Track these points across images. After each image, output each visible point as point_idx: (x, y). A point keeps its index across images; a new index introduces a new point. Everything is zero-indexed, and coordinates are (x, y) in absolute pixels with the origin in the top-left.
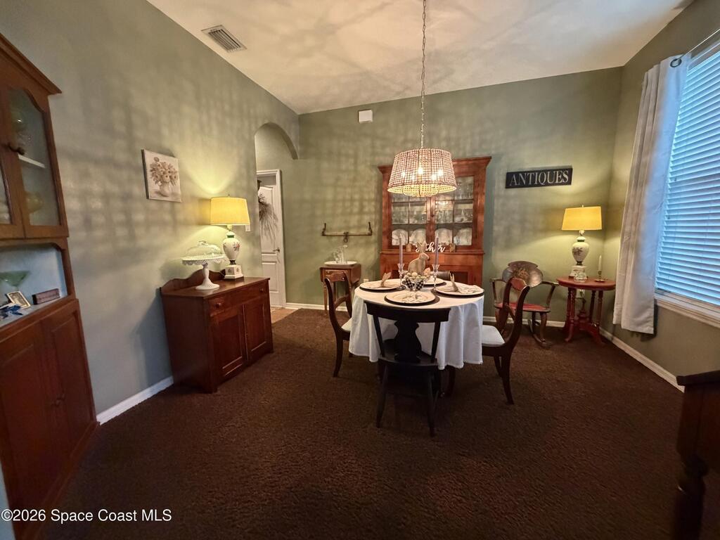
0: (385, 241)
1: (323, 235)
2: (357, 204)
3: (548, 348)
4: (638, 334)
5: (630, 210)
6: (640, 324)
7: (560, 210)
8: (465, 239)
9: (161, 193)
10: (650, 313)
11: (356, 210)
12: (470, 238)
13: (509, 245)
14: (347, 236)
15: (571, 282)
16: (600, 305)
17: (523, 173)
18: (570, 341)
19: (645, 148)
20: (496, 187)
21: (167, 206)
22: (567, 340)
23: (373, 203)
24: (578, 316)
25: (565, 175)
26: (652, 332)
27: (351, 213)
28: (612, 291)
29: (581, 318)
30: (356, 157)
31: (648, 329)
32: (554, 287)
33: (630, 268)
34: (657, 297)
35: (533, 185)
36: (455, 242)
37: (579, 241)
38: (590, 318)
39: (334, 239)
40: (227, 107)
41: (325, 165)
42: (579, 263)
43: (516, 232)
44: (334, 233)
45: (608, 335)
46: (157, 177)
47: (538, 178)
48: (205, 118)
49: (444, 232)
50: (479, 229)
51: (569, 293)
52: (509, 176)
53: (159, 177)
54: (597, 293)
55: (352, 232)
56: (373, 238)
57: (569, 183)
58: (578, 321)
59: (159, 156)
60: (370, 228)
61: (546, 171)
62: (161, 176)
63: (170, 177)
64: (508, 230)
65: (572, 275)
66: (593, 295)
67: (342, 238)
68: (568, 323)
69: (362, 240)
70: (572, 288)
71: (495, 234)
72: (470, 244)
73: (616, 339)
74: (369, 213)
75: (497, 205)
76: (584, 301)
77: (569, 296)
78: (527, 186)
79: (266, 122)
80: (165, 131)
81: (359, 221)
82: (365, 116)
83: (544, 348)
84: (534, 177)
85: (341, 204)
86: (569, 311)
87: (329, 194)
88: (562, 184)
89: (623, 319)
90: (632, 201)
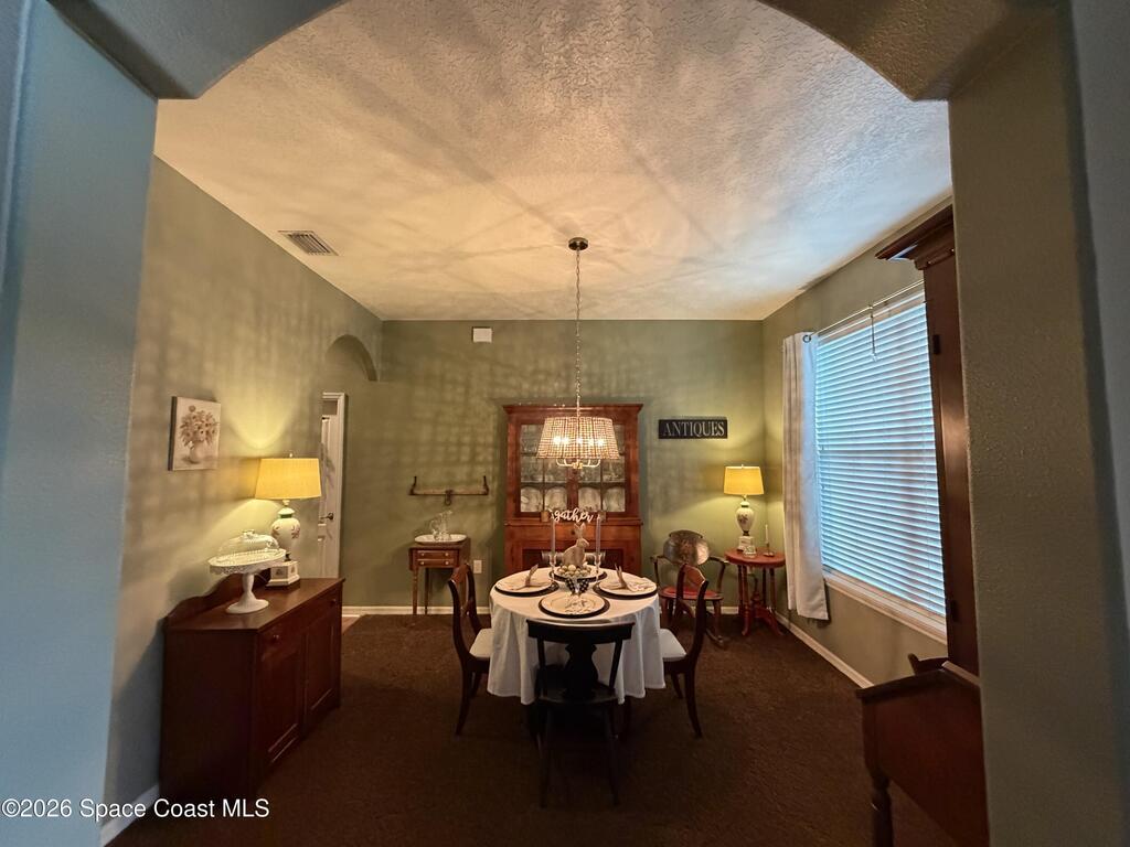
0: (511, 505)
1: (412, 493)
2: (466, 450)
3: (725, 647)
4: (814, 620)
5: (788, 476)
6: (814, 608)
7: (720, 468)
8: (616, 504)
9: (190, 460)
10: (821, 595)
11: (464, 458)
12: (623, 501)
13: (668, 509)
14: (449, 495)
15: (740, 558)
16: (773, 584)
17: (677, 421)
18: (747, 635)
19: (794, 414)
20: (648, 436)
21: (196, 477)
22: (744, 633)
23: (491, 450)
24: (752, 599)
25: (719, 427)
26: (827, 618)
27: (458, 462)
28: (782, 568)
29: (755, 602)
30: (467, 386)
31: (822, 614)
32: (724, 565)
33: (797, 542)
34: (827, 576)
35: (688, 437)
36: (605, 508)
37: (743, 506)
38: (764, 600)
39: (429, 501)
40: (294, 322)
41: (420, 392)
42: (746, 533)
43: (674, 492)
44: (431, 491)
45: (785, 621)
46: (188, 435)
47: (693, 429)
48: (264, 340)
49: (589, 491)
50: (633, 491)
51: (740, 570)
52: (662, 423)
53: (191, 434)
54: (768, 571)
55: (458, 490)
56: (490, 498)
57: (725, 436)
58: (753, 606)
59: (196, 403)
60: (485, 485)
61: (701, 421)
62: (195, 433)
63: (207, 432)
64: (665, 490)
65: (740, 547)
66: (764, 571)
67: (442, 499)
68: (742, 609)
69: (474, 502)
70: (742, 565)
71: (650, 495)
72: (623, 510)
73: (792, 625)
74: (485, 463)
75: (651, 458)
76: (756, 580)
77: (740, 574)
78: (682, 437)
79: (342, 334)
80: (209, 366)
81: (470, 475)
82: (482, 336)
83: (720, 647)
84: (688, 427)
85: (441, 449)
86: (741, 592)
87: (425, 434)
88: (719, 437)
89: (798, 603)
90: (789, 467)
